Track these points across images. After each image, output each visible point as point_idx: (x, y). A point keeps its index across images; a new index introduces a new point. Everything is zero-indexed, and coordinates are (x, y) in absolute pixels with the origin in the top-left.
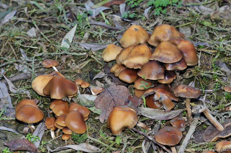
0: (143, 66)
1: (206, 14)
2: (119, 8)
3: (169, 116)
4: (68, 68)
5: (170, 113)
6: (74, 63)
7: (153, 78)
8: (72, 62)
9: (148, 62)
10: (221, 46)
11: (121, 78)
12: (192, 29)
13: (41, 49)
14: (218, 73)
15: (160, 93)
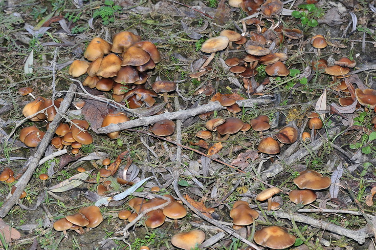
0: (118, 73)
1: (145, 13)
2: (59, 25)
3: (154, 111)
4: (42, 91)
5: (154, 108)
6: (45, 86)
7: (131, 82)
8: (43, 85)
9: (121, 69)
10: (172, 40)
11: (98, 88)
12: (138, 30)
13: (7, 80)
14: (180, 63)
15: (141, 93)
